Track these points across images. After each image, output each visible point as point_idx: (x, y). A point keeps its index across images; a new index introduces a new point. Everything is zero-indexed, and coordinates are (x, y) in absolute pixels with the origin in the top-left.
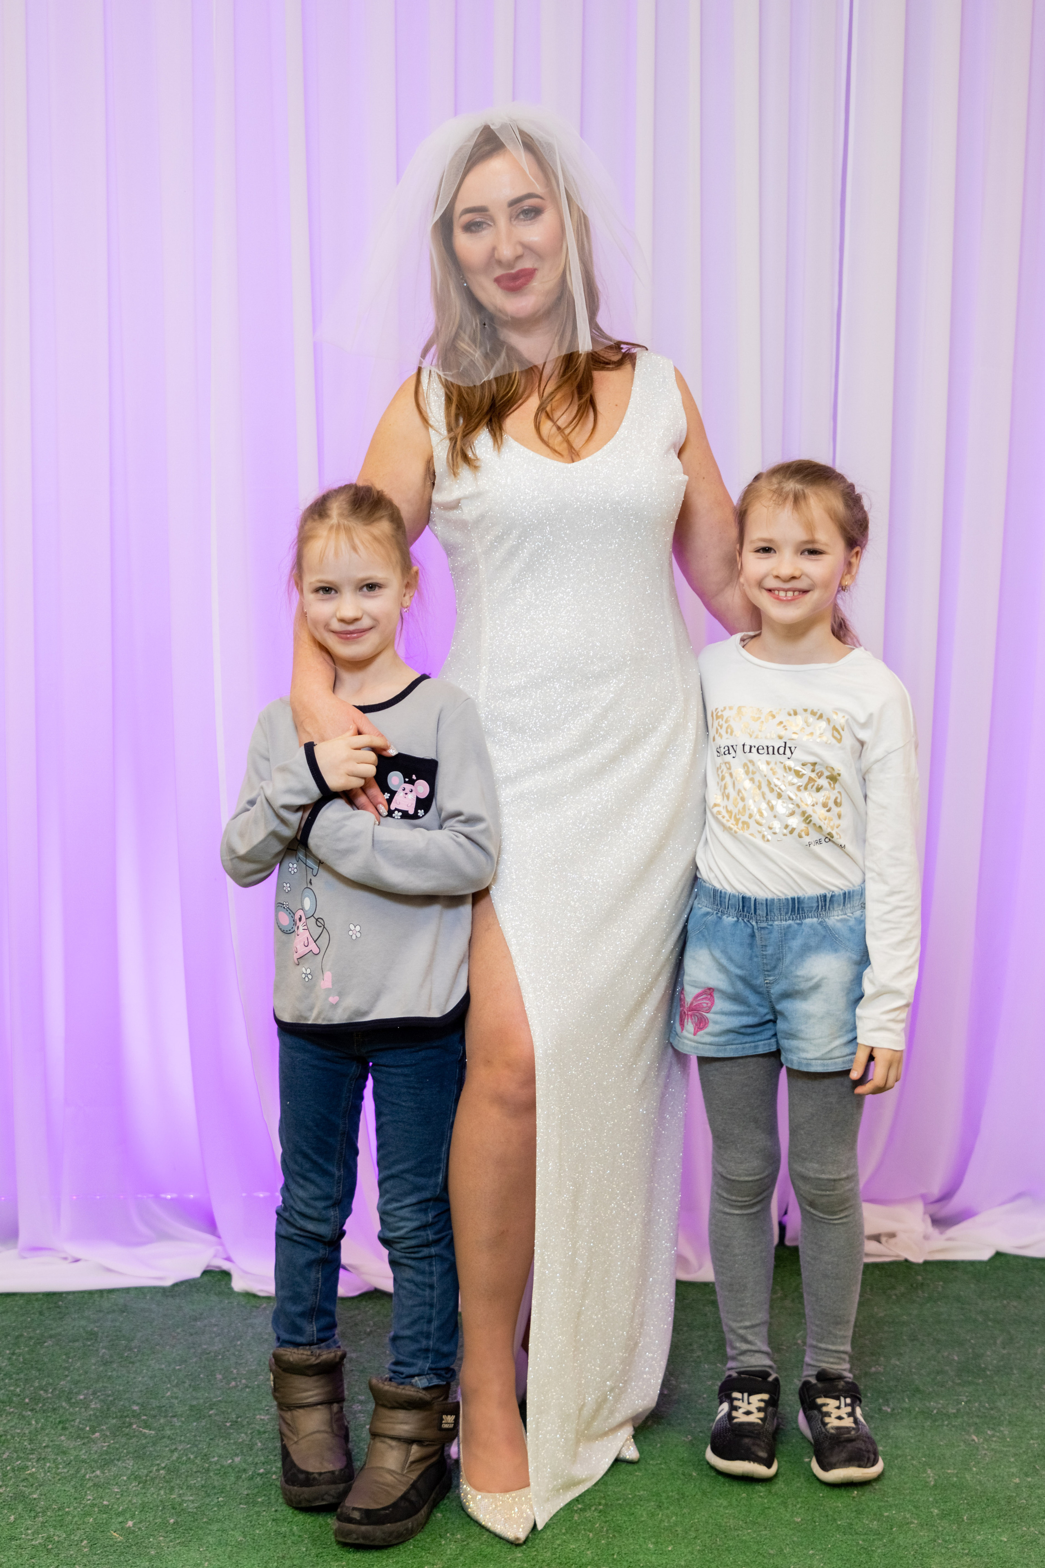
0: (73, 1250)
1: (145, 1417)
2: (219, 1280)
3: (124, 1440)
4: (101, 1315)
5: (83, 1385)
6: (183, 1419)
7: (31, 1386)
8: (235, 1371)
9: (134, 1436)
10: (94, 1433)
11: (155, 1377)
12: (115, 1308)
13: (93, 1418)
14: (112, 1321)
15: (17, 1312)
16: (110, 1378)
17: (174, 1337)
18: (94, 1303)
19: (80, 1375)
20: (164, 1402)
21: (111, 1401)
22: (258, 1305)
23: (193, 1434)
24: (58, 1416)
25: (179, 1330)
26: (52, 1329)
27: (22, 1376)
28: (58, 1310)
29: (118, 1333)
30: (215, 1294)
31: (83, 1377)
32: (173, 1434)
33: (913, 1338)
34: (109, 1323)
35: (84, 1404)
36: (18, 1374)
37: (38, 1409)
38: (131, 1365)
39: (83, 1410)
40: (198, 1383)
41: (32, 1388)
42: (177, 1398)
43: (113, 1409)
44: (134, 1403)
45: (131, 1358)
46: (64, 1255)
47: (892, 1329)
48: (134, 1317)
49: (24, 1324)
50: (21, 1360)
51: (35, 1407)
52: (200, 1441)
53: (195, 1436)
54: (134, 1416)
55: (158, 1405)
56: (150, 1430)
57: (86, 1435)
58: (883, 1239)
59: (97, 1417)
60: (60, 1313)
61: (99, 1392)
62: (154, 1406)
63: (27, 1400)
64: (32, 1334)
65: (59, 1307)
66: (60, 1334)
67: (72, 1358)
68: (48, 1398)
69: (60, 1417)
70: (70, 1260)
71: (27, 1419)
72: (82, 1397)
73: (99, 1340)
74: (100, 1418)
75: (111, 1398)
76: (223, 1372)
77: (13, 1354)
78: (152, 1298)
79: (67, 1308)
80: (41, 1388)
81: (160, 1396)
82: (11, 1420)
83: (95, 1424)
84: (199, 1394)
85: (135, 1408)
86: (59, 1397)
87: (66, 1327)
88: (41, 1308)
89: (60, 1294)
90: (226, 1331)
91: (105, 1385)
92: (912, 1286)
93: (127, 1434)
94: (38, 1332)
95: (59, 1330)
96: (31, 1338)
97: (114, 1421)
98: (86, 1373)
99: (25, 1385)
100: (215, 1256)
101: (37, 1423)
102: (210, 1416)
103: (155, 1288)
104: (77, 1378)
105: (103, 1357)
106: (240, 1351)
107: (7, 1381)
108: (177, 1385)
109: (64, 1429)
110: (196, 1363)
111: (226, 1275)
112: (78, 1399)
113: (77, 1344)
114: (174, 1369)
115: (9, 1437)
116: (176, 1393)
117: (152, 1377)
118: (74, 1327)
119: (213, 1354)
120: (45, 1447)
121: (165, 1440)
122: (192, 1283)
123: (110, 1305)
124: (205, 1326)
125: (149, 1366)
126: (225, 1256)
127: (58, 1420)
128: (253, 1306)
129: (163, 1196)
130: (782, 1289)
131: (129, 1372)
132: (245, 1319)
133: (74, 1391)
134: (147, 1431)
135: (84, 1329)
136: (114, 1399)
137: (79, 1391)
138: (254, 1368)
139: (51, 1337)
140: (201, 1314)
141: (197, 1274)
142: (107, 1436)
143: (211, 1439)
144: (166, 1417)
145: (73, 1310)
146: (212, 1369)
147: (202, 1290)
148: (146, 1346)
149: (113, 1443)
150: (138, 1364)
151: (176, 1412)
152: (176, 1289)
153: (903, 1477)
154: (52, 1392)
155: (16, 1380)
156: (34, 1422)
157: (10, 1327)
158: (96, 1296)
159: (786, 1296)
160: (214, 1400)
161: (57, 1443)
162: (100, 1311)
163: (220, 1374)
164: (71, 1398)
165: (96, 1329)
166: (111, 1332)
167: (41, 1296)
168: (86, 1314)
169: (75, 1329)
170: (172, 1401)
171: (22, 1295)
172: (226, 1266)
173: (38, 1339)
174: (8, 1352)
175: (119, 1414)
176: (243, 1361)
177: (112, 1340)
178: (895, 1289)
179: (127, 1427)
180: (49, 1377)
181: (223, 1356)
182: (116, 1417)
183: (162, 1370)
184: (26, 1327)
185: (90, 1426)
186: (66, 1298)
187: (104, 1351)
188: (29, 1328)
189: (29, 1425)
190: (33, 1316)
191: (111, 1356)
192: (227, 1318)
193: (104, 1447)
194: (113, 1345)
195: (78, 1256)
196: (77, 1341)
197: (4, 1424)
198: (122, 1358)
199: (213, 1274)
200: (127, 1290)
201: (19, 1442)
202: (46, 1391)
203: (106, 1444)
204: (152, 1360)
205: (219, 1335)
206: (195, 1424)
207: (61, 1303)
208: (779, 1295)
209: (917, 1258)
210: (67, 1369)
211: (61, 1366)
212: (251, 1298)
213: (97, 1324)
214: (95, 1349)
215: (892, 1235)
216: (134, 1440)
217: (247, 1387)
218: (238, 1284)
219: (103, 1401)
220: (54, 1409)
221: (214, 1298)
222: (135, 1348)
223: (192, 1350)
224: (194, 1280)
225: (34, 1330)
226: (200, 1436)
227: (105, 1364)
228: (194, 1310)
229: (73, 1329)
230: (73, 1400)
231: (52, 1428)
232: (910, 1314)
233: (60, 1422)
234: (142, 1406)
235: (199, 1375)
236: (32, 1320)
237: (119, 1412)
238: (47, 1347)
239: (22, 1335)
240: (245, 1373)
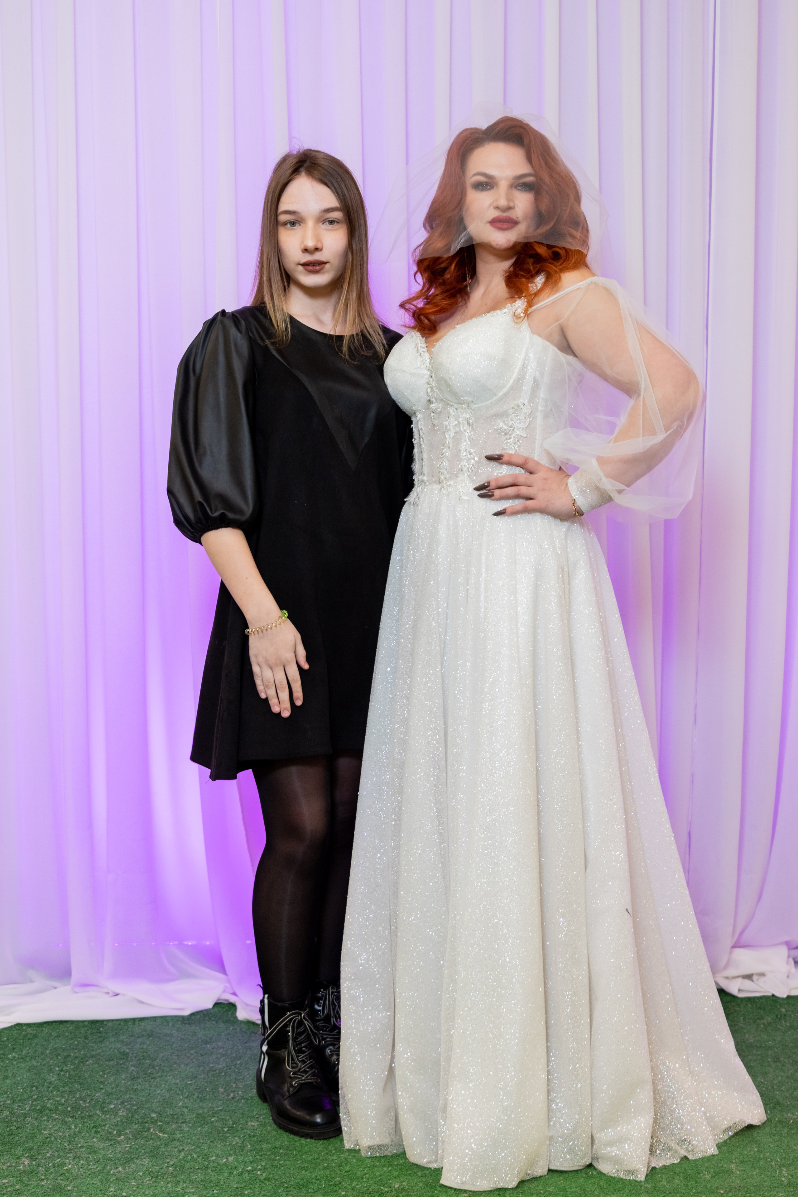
0: (114, 986)
1: (160, 1123)
2: (227, 1011)
3: (143, 1142)
4: (133, 1038)
5: (114, 1096)
6: (191, 1125)
7: (74, 1097)
8: (234, 1086)
9: (151, 1139)
10: (119, 1136)
11: (171, 1090)
12: (144, 1033)
13: (120, 1124)
14: (141, 1044)
15: (67, 1036)
16: (136, 1090)
17: (188, 1057)
18: (127, 1029)
19: (112, 1088)
20: (177, 1110)
21: (135, 1110)
22: (256, 1031)
23: (198, 1137)
24: (92, 1122)
25: (192, 1052)
26: (93, 1050)
27: (67, 1088)
28: (99, 1034)
29: (145, 1054)
30: (223, 1022)
31: (114, 1089)
32: (182, 1137)
33: (777, 1060)
34: (138, 1046)
35: (113, 1112)
36: (64, 1087)
37: (77, 1116)
38: (152, 1080)
39: (113, 1117)
40: (204, 1095)
41: (74, 1099)
42: (187, 1107)
43: (136, 1116)
44: (153, 1111)
45: (153, 1074)
46: (107, 990)
47: (759, 1053)
48: (158, 1041)
49: (72, 1047)
50: (68, 1076)
51: (75, 1114)
52: (203, 1143)
53: (199, 1139)
54: (152, 1122)
55: (172, 1113)
56: (164, 1134)
57: (114, 1138)
58: (755, 978)
59: (123, 1123)
60: (100, 1037)
61: (126, 1102)
62: (169, 1114)
63: (69, 1109)
64: (77, 1055)
65: (100, 1032)
66: (99, 1055)
67: (107, 1075)
68: (85, 1107)
69: (94, 1123)
70: (111, 994)
71: (68, 1124)
72: (112, 1106)
73: (129, 1059)
74: (125, 1124)
75: (135, 1108)
76: (224, 1086)
77: (62, 1070)
78: (173, 1026)
79: (106, 1033)
80: (81, 1099)
81: (174, 1105)
82: (56, 1125)
83: (121, 1129)
84: (204, 1105)
85: (154, 1115)
86: (94, 1106)
87: (104, 1049)
88: (86, 1033)
89: (102, 1022)
90: (229, 1052)
91: (131, 1096)
92: (777, 1016)
93: (146, 1137)
94: (82, 1052)
95: (100, 1051)
96: (76, 1058)
97: (136, 1126)
98: (118, 1086)
99: (68, 1096)
100: (224, 991)
101: (76, 1127)
102: (212, 1123)
103: (176, 1016)
104: (110, 1090)
105: (131, 1073)
106: (239, 1069)
107: (55, 1093)
108: (187, 1097)
109: (96, 1132)
110: (204, 1078)
111: (232, 1006)
112: (109, 1108)
113: (111, 1063)
114: (187, 1083)
115: (53, 1139)
116: (186, 1104)
117: (168, 1091)
118: (110, 1049)
119: (218, 1071)
120: (80, 1147)
121: (175, 1142)
122: (205, 1013)
123: (140, 1031)
124: (213, 1048)
125: (167, 1081)
126: (232, 992)
127: (92, 1125)
128: (252, 1032)
129: (185, 943)
131: (150, 1086)
132: (246, 1043)
133: (107, 1101)
134: (161, 1135)
135: (118, 1051)
136: (138, 1108)
137: (111, 1101)
138: (249, 1083)
139: (92, 1056)
140: (211, 1039)
141: (210, 1005)
142: (130, 1138)
143: (211, 1142)
144: (177, 1123)
145: (111, 1035)
146: (216, 1083)
147: (213, 1019)
148: (166, 1065)
149: (134, 1144)
150: (158, 1080)
151: (186, 1119)
152: (193, 1018)
153: (763, 1176)
154: (89, 1102)
155: (63, 1092)
156: (73, 1127)
157: (61, 1048)
158: (130, 1023)
160: (216, 1109)
161: (90, 1144)
162: (132, 1036)
163: (222, 1088)
164: (104, 1107)
165: (127, 1050)
166: (139, 1053)
167: (87, 1023)
168: (121, 1038)
169: (112, 1050)
170: (183, 1110)
171: (72, 1022)
172: (232, 999)
173: (82, 1059)
174: (57, 1069)
175: (140, 1120)
176: (241, 1077)
177: (139, 1060)
178: (763, 1019)
179: (146, 1131)
180: (88, 1089)
181: (225, 1073)
182: (138, 1123)
183: (177, 1084)
184: (73, 1048)
185: (117, 1130)
186: (106, 1025)
187: (132, 1068)
188: (75, 1050)
189: (69, 1129)
190: (79, 1039)
191: (138, 1073)
192: (231, 1042)
193: (126, 1147)
194: (140, 1064)
195: (118, 992)
196: (113, 1060)
197: (50, 1128)
198: (146, 1074)
199: (222, 1006)
200: (154, 1019)
201: (61, 1143)
202: (85, 1101)
203: (128, 1145)
204: (170, 1076)
205: (224, 1055)
206: (199, 1129)
207: (102, 1029)
209: (782, 993)
210: (102, 1083)
211: (98, 1081)
212: (251, 1026)
213: (128, 1047)
214: (125, 1067)
215: (762, 975)
216: (151, 1142)
217: (243, 1098)
218: (240, 1014)
219: (129, 1109)
220: (90, 1116)
221: (222, 1025)
222: (157, 1066)
223: (202, 1068)
224: (207, 1010)
225: (80, 1051)
226: (203, 1139)
227: (132, 1079)
228: (205, 1035)
229: (110, 1050)
230: (106, 1109)
231: (87, 1131)
232: (775, 1040)
233: (93, 1127)
234: (159, 1114)
235: (206, 1089)
236: (79, 1043)
237: (141, 1119)
238: (88, 1065)
239: (69, 1055)
240: (242, 1087)
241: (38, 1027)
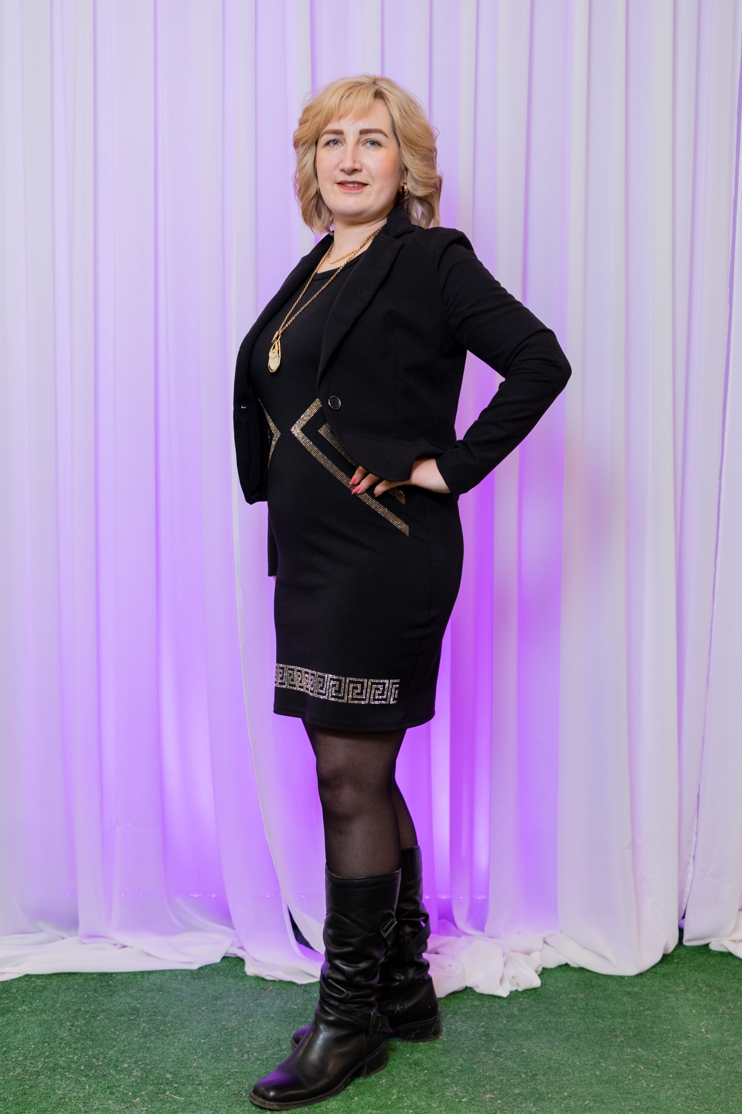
0: (122, 938)
1: (176, 1085)
2: (235, 965)
3: (159, 1105)
4: (142, 993)
5: (127, 1055)
6: (207, 1087)
7: (86, 1054)
8: (248, 1045)
9: (167, 1102)
10: (135, 1098)
11: (185, 1048)
12: (153, 987)
13: (134, 1084)
14: (151, 999)
15: (77, 989)
16: (149, 1048)
17: (200, 1014)
18: (137, 983)
19: (125, 1046)
20: (192, 1071)
21: (149, 1070)
22: (265, 988)
23: (215, 1101)
24: (107, 1082)
25: (203, 1008)
26: (103, 1005)
27: (79, 1045)
28: (109, 988)
29: (156, 1009)
30: (232, 977)
31: (127, 1047)
32: (199, 1101)
34: (148, 1001)
35: (127, 1071)
36: (76, 1043)
37: (91, 1075)
38: (165, 1038)
39: (127, 1077)
40: (218, 1055)
41: (87, 1057)
42: (202, 1068)
43: (151, 1077)
44: (167, 1071)
45: (165, 1031)
46: (114, 942)
48: (168, 996)
49: (82, 1000)
50: (79, 1031)
51: (89, 1073)
52: (221, 1107)
53: (216, 1103)
54: (167, 1084)
55: (187, 1074)
56: (180, 1097)
57: (129, 1100)
59: (138, 1084)
60: (109, 991)
61: (140, 1061)
62: (183, 1075)
63: (82, 1068)
64: (88, 1009)
65: (109, 986)
66: (109, 1009)
67: (119, 1031)
68: (99, 1066)
69: (108, 1083)
70: (119, 946)
71: (82, 1084)
72: (126, 1066)
73: (140, 1015)
74: (140, 1085)
75: (149, 1067)
76: (238, 1046)
77: (73, 1025)
78: (182, 980)
79: (115, 986)
80: (95, 1056)
81: (188, 1066)
82: (70, 1084)
83: (136, 1090)
84: (219, 1065)
85: (169, 1076)
86: (108, 1065)
87: (114, 1003)
88: (96, 986)
89: (112, 974)
90: (241, 1009)
91: (144, 1055)
93: (162, 1100)
94: (92, 1007)
95: (110, 1005)
96: (87, 1012)
97: (152, 1087)
98: (130, 1044)
99: (81, 1054)
100: (232, 945)
101: (90, 1087)
102: (228, 1085)
103: (185, 970)
104: (122, 1048)
105: (143, 1029)
106: (252, 1028)
107: (67, 1050)
108: (201, 1057)
109: (112, 1093)
110: (217, 1037)
111: (240, 961)
112: (123, 1067)
113: (123, 1018)
114: (200, 1042)
115: (67, 1100)
116: (201, 1064)
117: (183, 1049)
118: (121, 1003)
119: (230, 1030)
120: (96, 1109)
121: (192, 1105)
122: (214, 967)
123: (150, 985)
124: (224, 1005)
125: (180, 1039)
126: (239, 945)
127: (107, 1085)
128: (262, 989)
129: (191, 895)
130: (684, 983)
131: (163, 1044)
132: (256, 1000)
133: (120, 1060)
134: (178, 1098)
135: (129, 1006)
136: (152, 1068)
137: (124, 1060)
138: (263, 1043)
139: (103, 1011)
140: (221, 994)
141: (218, 960)
142: (145, 1101)
143: (229, 1106)
144: (193, 1084)
145: (120, 988)
146: (230, 1043)
147: (222, 973)
148: (178, 1021)
149: (151, 1108)
150: (171, 1037)
151: (201, 1081)
152: (202, 972)
154: (102, 1061)
155: (75, 1049)
156: (87, 1087)
157: (71, 1002)
158: (139, 976)
159: (688, 989)
160: (232, 1071)
161: (105, 1106)
162: (142, 990)
163: (236, 1047)
164: (118, 1066)
165: (138, 1005)
166: (150, 1009)
167: (95, 976)
168: (131, 992)
169: (122, 1004)
170: (198, 1070)
171: (81, 974)
172: (240, 953)
173: (92, 1013)
174: (69, 1024)
175: (155, 1081)
176: (254, 1037)
177: (150, 1015)
179: (162, 1093)
180: (100, 1046)
181: (238, 1032)
182: (153, 1084)
183: (190, 1042)
184: (83, 1002)
185: (132, 1091)
186: (115, 978)
187: (144, 1024)
188: (86, 1003)
189: (83, 1089)
190: (89, 993)
191: (150, 1030)
192: (242, 999)
193: (142, 1110)
194: (151, 1020)
195: (126, 944)
196: (124, 1015)
197: (64, 1088)
198: (158, 1031)
199: (230, 960)
200: (163, 972)
201: (75, 1105)
202: (98, 1059)
203: (145, 1109)
204: (182, 1033)
205: (235, 1013)
206: (216, 1092)
207: (111, 982)
208: (682, 988)
210: (114, 1040)
211: (110, 1037)
212: (261, 982)
213: (139, 1001)
214: (137, 1023)
216: (168, 1105)
217: (258, 1059)
218: (250, 970)
219: (143, 1069)
220: (104, 1076)
221: (231, 980)
222: (169, 1023)
223: (214, 1026)
224: (215, 964)
225: (90, 1005)
226: (220, 1104)
227: (145, 1037)
228: (215, 991)
229: (120, 1005)
230: (119, 1068)
231: (102, 1092)
233: (108, 1087)
234: (174, 1074)
235: (220, 1048)
236: (89, 996)
237: (156, 1080)
238: (99, 1021)
239: (80, 1010)
240: (256, 1047)
241: (46, 978)
